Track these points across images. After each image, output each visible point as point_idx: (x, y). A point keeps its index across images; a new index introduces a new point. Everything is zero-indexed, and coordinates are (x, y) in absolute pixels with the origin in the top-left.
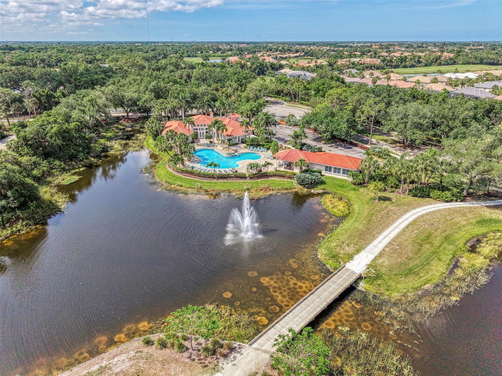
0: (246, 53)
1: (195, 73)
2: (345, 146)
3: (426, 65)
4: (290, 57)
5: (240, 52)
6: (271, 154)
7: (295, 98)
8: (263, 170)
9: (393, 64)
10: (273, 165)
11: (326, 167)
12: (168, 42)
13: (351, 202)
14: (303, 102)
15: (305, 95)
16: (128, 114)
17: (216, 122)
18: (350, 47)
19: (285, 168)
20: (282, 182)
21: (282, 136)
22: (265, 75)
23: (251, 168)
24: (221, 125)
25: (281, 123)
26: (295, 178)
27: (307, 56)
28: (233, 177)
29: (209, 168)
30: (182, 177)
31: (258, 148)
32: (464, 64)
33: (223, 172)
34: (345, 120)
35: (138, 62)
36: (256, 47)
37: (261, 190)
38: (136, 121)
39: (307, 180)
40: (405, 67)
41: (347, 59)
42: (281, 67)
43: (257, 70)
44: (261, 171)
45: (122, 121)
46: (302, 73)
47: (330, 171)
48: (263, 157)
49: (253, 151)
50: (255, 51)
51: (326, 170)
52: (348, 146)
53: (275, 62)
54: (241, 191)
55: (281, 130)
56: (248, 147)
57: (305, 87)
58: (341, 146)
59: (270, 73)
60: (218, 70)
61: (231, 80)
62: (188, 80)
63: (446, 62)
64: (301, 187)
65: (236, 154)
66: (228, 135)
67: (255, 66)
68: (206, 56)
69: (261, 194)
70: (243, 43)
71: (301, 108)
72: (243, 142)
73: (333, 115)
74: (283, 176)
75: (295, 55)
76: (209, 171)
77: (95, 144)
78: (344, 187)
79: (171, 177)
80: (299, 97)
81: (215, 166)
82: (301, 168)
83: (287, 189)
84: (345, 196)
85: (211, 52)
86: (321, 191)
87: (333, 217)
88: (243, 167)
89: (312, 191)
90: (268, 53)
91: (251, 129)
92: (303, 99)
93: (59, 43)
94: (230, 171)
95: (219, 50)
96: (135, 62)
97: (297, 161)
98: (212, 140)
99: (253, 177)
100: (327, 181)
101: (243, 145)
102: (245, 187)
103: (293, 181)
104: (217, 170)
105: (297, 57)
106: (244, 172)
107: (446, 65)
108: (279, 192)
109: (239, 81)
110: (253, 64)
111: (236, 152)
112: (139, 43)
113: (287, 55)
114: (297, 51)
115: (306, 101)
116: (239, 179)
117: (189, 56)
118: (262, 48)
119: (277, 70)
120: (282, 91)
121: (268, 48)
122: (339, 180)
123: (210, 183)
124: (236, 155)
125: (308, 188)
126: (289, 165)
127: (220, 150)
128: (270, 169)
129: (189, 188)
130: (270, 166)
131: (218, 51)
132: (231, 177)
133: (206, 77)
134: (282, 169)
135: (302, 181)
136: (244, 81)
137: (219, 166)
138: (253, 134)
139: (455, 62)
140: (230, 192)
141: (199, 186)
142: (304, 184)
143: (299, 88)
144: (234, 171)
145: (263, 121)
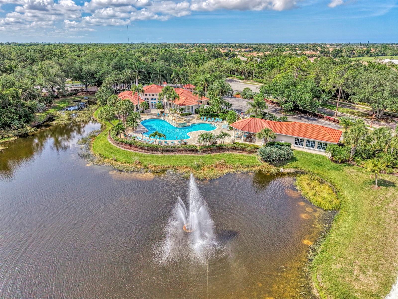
0: (205, 48)
2: (308, 118)
3: (359, 56)
4: (241, 51)
6: (227, 125)
7: (249, 76)
8: (218, 142)
10: (230, 136)
11: (297, 140)
13: (337, 186)
14: (256, 79)
15: (259, 73)
16: (87, 87)
17: (168, 89)
19: (245, 140)
20: (242, 157)
21: (238, 108)
23: (204, 139)
24: (172, 93)
25: (236, 96)
26: (258, 153)
28: (182, 150)
29: (153, 139)
30: (120, 149)
31: (213, 118)
32: (392, 55)
33: (170, 144)
34: (309, 89)
37: (215, 167)
39: (274, 155)
41: (290, 52)
44: (215, 143)
45: (80, 94)
48: (218, 127)
49: (207, 122)
51: (296, 143)
52: (312, 118)
54: (190, 168)
55: (237, 103)
56: (202, 117)
57: (258, 65)
58: (304, 118)
63: (377, 53)
64: (267, 164)
65: (188, 124)
66: (180, 105)
69: (215, 173)
71: (255, 84)
72: (196, 113)
73: (294, 84)
74: (243, 150)
76: (153, 143)
77: (43, 113)
78: (321, 165)
79: (108, 149)
80: (253, 75)
81: (160, 136)
82: (266, 140)
83: (248, 166)
84: (326, 178)
85: (177, 48)
86: (292, 170)
87: (318, 209)
88: (194, 139)
89: (281, 169)
90: (223, 49)
91: (205, 99)
92: (256, 77)
94: (178, 143)
97: (261, 131)
98: (163, 110)
99: (205, 150)
100: (298, 157)
101: (196, 116)
102: (196, 163)
103: (255, 156)
104: (163, 141)
105: (248, 51)
106: (195, 144)
108: (238, 171)
111: (188, 122)
113: (239, 50)
114: (247, 48)
115: (259, 78)
116: (188, 152)
118: (218, 46)
120: (237, 70)
121: (223, 46)
122: (313, 155)
123: (153, 157)
124: (188, 126)
125: (275, 165)
126: (249, 137)
127: (171, 120)
128: (227, 141)
129: (125, 163)
130: (226, 138)
132: (179, 150)
134: (241, 141)
135: (268, 157)
137: (164, 136)
138: (208, 104)
139: (384, 53)
140: (175, 169)
141: (138, 161)
142: (270, 161)
143: (253, 66)
144: (183, 142)
145: (218, 90)
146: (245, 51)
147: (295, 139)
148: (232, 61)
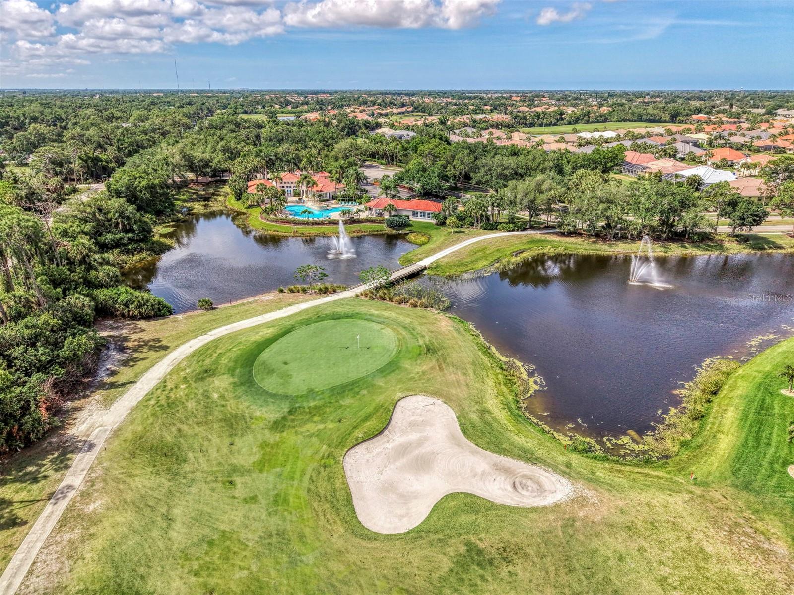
0: (329, 107)
1: (264, 132)
4: (392, 114)
5: (321, 105)
7: (392, 160)
8: (355, 217)
10: (364, 212)
11: (414, 212)
12: (205, 91)
13: (432, 236)
14: (401, 164)
15: (404, 156)
16: (197, 177)
17: (306, 177)
18: (480, 98)
19: (376, 216)
20: (373, 226)
21: (375, 195)
22: (357, 136)
23: (344, 215)
24: (310, 181)
25: (375, 184)
26: (385, 222)
27: (416, 112)
28: (327, 223)
30: (277, 225)
31: (350, 203)
33: (317, 220)
34: (436, 174)
35: (180, 119)
36: (343, 100)
38: (207, 185)
39: (396, 223)
40: (541, 126)
41: (469, 116)
42: (378, 126)
43: (347, 130)
44: (353, 217)
45: (192, 185)
46: (405, 133)
47: (417, 216)
49: (345, 205)
50: (343, 105)
51: (413, 215)
53: (370, 119)
55: (374, 190)
56: (340, 203)
57: (403, 147)
59: (363, 133)
60: (295, 129)
61: (315, 140)
62: (257, 142)
63: (596, 119)
64: (390, 228)
65: (328, 207)
66: (317, 191)
67: (342, 125)
68: (272, 112)
69: (354, 234)
70: (324, 93)
72: (333, 199)
73: (424, 170)
74: (374, 222)
75: (400, 110)
78: (428, 228)
80: (397, 159)
82: (390, 213)
83: (378, 231)
84: (427, 233)
85: (277, 106)
86: (408, 232)
88: (336, 216)
89: (400, 232)
90: (361, 108)
91: (341, 186)
92: (400, 161)
93: (25, 93)
94: (324, 220)
95: (288, 103)
96: (177, 120)
97: (386, 206)
98: (301, 197)
99: (346, 223)
100: (413, 224)
101: (334, 202)
103: (383, 224)
105: (403, 113)
109: (324, 141)
110: (340, 121)
112: (158, 92)
113: (388, 111)
114: (403, 105)
115: (404, 163)
116: (333, 224)
117: (246, 112)
118: (352, 100)
119: (373, 129)
120: (377, 153)
121: (361, 100)
122: (424, 223)
123: (306, 228)
125: (396, 229)
126: (380, 214)
127: (311, 205)
128: (362, 216)
129: (286, 232)
130: (362, 214)
131: (287, 105)
132: (325, 224)
133: (283, 137)
134: (374, 216)
135: (391, 224)
136: (330, 141)
138: (345, 190)
139: (606, 119)
140: (325, 234)
142: (393, 227)
145: (353, 177)
146: (400, 113)
147: (412, 212)
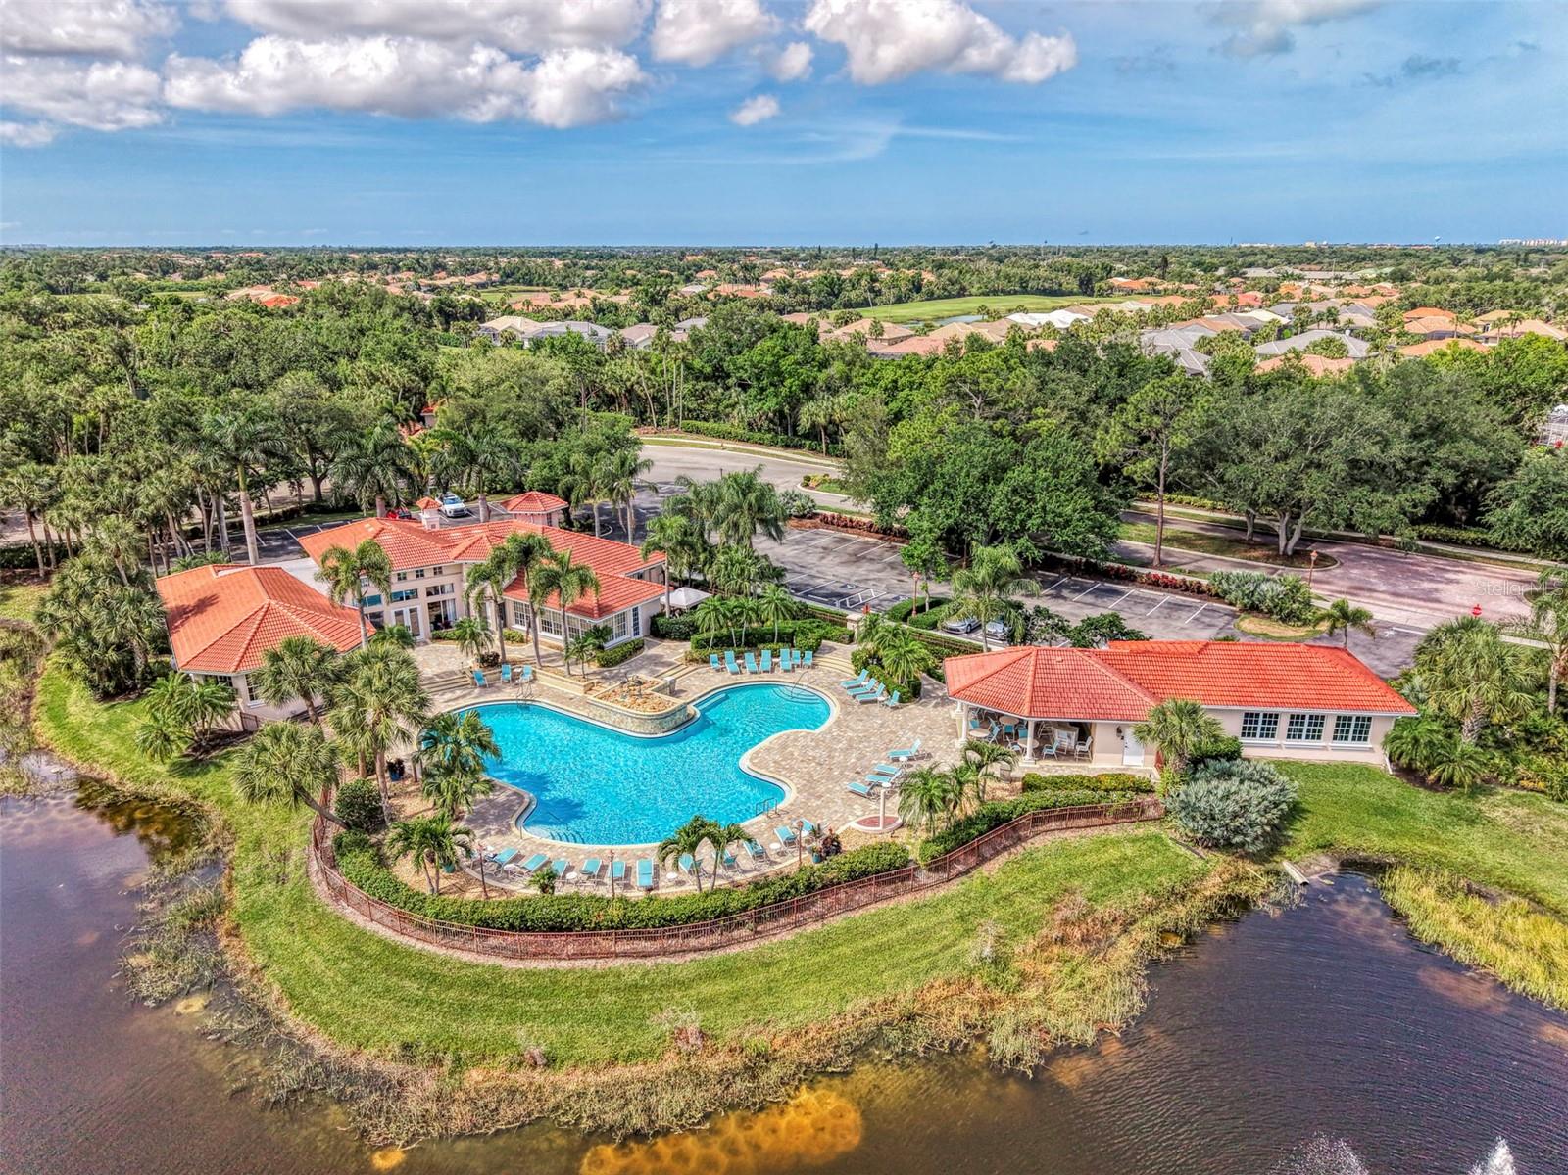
3: (899, 300)
9: (814, 298)
14: (698, 423)
15: (697, 398)
17: (528, 550)
19: (1037, 753)
23: (930, 804)
24: (557, 566)
27: (513, 283)
31: (766, 654)
32: (983, 294)
42: (476, 311)
46: (582, 327)
48: (831, 699)
49: (745, 677)
56: (713, 657)
72: (662, 635)
89: (1291, 870)
92: (692, 413)
98: (493, 647)
101: (674, 651)
103: (1152, 828)
107: (946, 297)
113: (447, 282)
115: (706, 418)
124: (691, 718)
127: (571, 697)
139: (963, 289)
146: (476, 286)
147: (1242, 718)
148: (552, 346)
